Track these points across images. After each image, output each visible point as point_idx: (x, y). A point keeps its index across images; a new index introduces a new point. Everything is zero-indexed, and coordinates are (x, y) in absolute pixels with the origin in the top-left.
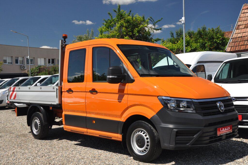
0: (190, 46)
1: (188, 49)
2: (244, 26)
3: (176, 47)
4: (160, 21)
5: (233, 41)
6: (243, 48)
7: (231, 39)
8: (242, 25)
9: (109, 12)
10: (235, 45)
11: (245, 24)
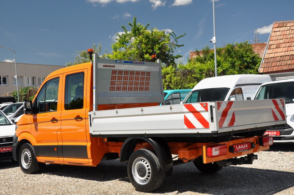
0: (221, 66)
1: (220, 70)
2: (275, 45)
3: (206, 68)
4: (183, 36)
5: (265, 62)
6: (275, 69)
7: (264, 59)
8: (274, 44)
9: (123, 26)
10: (268, 66)
11: (277, 44)
